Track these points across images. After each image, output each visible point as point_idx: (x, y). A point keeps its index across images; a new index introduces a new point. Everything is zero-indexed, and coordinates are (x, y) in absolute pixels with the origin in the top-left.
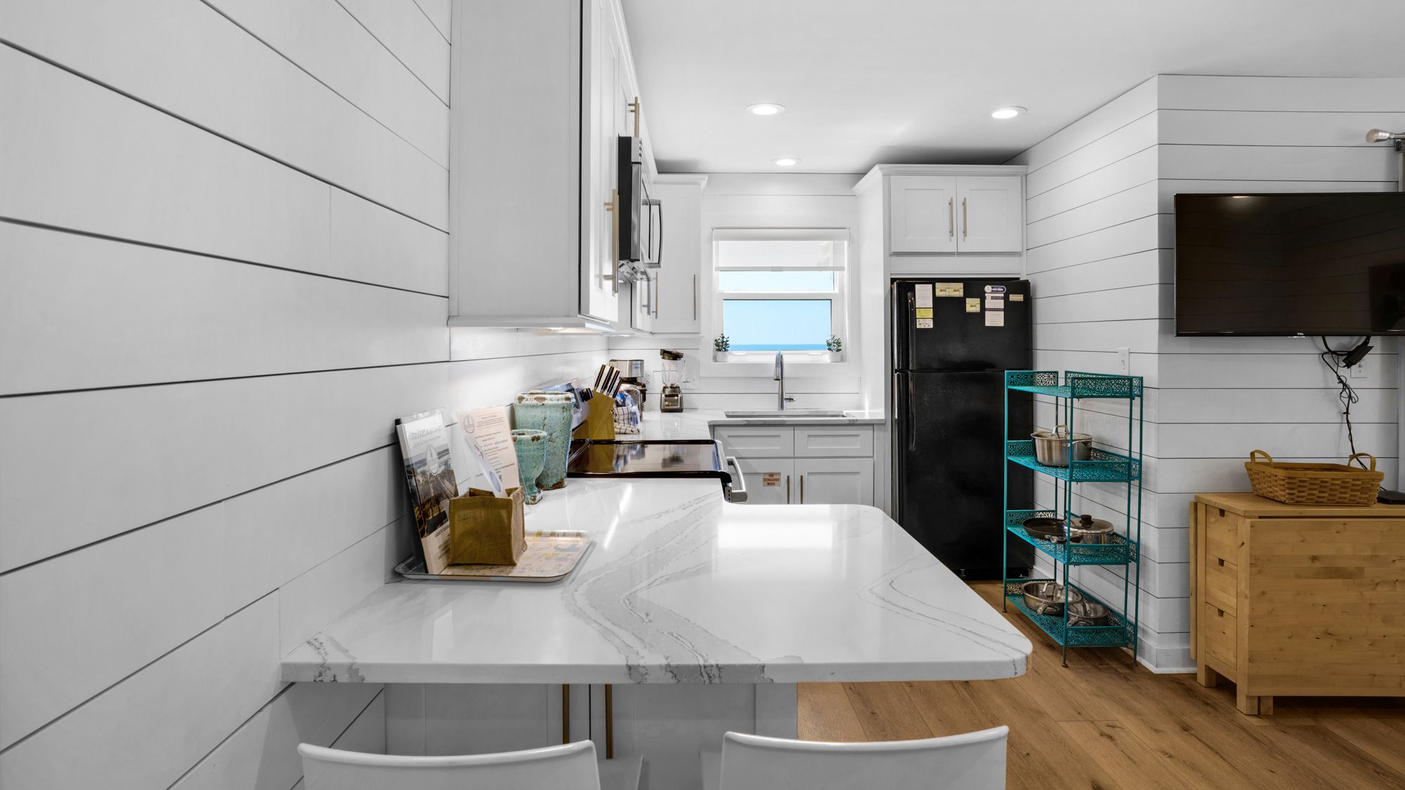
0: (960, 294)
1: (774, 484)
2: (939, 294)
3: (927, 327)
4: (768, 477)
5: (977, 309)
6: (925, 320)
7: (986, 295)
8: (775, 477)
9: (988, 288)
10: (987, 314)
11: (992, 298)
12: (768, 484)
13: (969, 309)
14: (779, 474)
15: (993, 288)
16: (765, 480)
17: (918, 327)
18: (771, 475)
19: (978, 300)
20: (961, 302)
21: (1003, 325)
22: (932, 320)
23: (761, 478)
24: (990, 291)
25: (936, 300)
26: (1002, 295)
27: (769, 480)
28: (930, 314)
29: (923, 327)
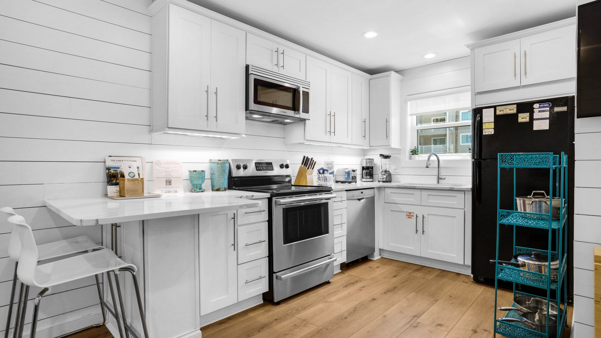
0: (515, 111)
1: (411, 218)
2: (498, 113)
3: (490, 133)
4: (408, 214)
5: (527, 120)
6: (489, 129)
7: (534, 110)
8: (412, 214)
9: (536, 106)
10: (535, 122)
11: (539, 111)
12: (409, 217)
13: (520, 120)
14: (414, 213)
15: (540, 105)
16: (407, 215)
17: (484, 134)
18: (410, 213)
19: (528, 114)
20: (515, 116)
21: (548, 128)
22: (493, 129)
23: (405, 214)
24: (538, 107)
25: (496, 117)
26: (548, 109)
27: (409, 215)
28: (492, 125)
29: (487, 134)
